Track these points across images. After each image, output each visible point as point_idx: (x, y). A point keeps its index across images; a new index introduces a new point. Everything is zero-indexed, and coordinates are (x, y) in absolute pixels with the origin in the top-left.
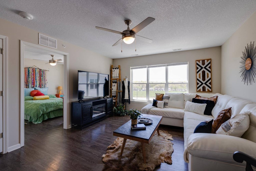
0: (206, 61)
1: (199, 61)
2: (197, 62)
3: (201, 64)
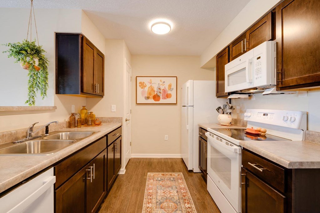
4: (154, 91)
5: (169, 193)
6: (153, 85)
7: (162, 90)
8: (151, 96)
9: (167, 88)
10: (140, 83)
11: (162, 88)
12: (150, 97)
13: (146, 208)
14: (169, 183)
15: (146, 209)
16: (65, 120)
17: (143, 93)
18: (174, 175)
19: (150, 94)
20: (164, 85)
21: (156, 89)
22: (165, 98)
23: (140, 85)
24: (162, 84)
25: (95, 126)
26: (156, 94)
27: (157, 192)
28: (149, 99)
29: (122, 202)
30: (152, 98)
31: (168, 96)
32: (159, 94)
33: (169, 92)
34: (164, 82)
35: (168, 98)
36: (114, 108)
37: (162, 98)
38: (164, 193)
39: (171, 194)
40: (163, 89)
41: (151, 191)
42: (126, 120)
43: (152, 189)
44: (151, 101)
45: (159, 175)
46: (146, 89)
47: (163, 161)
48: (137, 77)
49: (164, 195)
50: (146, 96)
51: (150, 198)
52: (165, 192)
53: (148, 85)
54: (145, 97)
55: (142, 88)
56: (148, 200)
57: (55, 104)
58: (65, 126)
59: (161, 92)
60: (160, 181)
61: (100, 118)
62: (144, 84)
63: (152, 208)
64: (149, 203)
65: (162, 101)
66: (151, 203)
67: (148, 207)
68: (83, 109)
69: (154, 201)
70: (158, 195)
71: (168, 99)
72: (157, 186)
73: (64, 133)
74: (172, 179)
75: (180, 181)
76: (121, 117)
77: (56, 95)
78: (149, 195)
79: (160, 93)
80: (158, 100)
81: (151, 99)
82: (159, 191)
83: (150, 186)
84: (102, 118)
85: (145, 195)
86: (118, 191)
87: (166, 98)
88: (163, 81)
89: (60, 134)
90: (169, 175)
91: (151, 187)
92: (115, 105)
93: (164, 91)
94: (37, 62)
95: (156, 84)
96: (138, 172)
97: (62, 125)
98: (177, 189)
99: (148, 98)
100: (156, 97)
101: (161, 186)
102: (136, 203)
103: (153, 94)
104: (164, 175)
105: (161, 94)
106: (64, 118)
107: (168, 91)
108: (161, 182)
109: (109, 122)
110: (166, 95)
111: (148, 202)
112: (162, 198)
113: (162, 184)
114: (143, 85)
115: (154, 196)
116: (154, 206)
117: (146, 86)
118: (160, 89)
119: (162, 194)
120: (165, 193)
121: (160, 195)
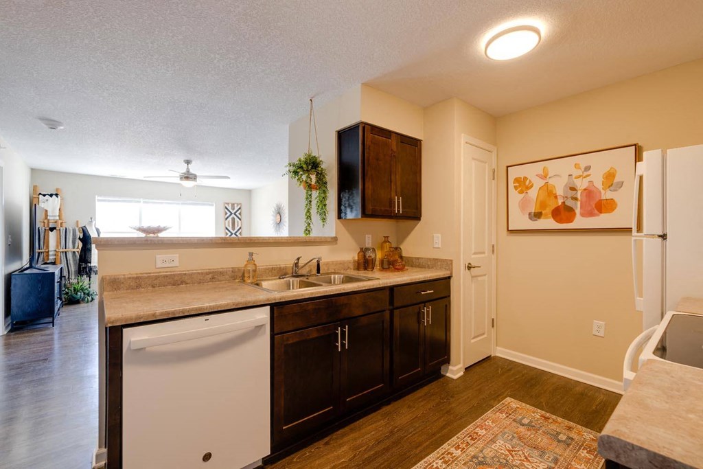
0: (236, 205)
1: (228, 204)
2: (226, 205)
3: (230, 208)
4: (556, 197)
5: (523, 458)
6: (551, 182)
7: (579, 193)
8: (548, 211)
9: (599, 184)
10: (517, 180)
11: (581, 184)
12: (543, 212)
13: (445, 452)
14: (543, 441)
15: (443, 454)
16: (354, 257)
17: (523, 205)
18: (579, 434)
19: (543, 205)
20: (589, 175)
21: (560, 191)
22: (591, 214)
23: (515, 186)
24: (580, 176)
25: (395, 271)
26: (560, 204)
27: (493, 441)
28: (539, 218)
29: (413, 419)
30: (551, 215)
31: (603, 206)
32: (569, 203)
33: (607, 195)
34: (588, 168)
35: (601, 213)
36: (438, 239)
37: (582, 215)
38: (509, 451)
39: (525, 463)
40: (585, 189)
41: (482, 432)
42: (469, 268)
43: (486, 430)
44: (548, 223)
45: (533, 414)
46: (533, 193)
47: (578, 389)
48: (508, 167)
49: (506, 455)
50: (533, 211)
51: (469, 441)
52: (512, 451)
53: (538, 183)
54: (530, 214)
55: (521, 192)
56: (462, 443)
57: (336, 234)
58: (352, 267)
59: (579, 197)
60: (523, 425)
61: (415, 258)
62: (527, 183)
63: (456, 459)
64: (458, 448)
65: (580, 222)
66: (461, 451)
67: (449, 453)
68: (385, 242)
69: (472, 451)
70: (493, 447)
71: (603, 215)
72: (506, 430)
73: (336, 276)
74: (562, 437)
75: (584, 453)
76: (450, 259)
77: (338, 221)
78: (471, 436)
79: (576, 199)
80: (570, 220)
81: (547, 218)
82: (500, 442)
83: (489, 423)
84: (418, 258)
85: (464, 431)
86: (422, 401)
87: (596, 212)
88: (583, 167)
89: (332, 276)
90: (562, 425)
91: (489, 425)
92: (440, 235)
93: (589, 193)
94: (313, 177)
95: (561, 176)
96: (487, 388)
97: (346, 265)
98: (556, 463)
99: (537, 216)
100: (563, 213)
101: (515, 435)
102: (434, 434)
103: (552, 205)
104: (546, 418)
105: (579, 203)
106: (351, 256)
107: (603, 192)
108: (522, 429)
109: (429, 267)
110: (593, 204)
111: (459, 446)
112: (495, 456)
113: (521, 434)
114: (523, 185)
115: (480, 444)
116: (464, 458)
117: (532, 186)
118: (573, 189)
119: (502, 451)
120: (514, 453)
121: (496, 451)
